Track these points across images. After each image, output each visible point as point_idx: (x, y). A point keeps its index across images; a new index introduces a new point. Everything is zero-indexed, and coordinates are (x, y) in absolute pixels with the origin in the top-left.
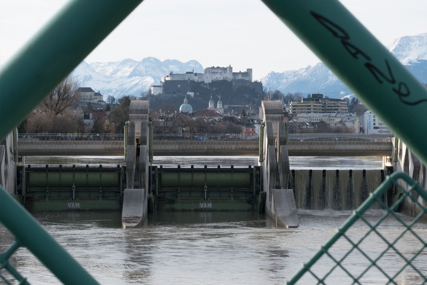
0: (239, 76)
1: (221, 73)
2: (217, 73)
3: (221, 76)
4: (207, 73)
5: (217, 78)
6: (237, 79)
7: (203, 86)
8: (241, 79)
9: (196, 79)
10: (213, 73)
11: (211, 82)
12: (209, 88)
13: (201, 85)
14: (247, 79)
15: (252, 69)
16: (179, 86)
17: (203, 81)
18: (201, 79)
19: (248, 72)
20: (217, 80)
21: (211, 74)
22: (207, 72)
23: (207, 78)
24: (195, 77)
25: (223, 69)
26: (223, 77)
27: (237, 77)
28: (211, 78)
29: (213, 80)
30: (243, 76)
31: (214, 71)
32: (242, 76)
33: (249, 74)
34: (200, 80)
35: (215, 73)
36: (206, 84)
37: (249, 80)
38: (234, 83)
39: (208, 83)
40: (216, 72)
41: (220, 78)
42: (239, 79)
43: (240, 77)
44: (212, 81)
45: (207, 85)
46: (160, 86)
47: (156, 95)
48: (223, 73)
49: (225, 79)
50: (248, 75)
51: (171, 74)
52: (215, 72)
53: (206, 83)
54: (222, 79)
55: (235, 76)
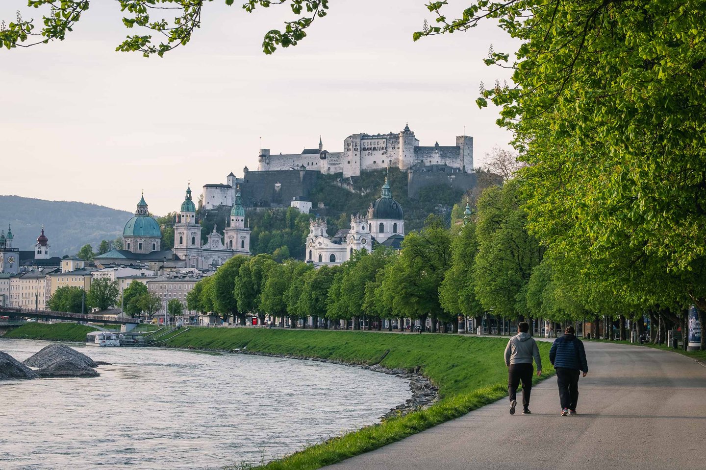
0: (434, 155)
1: (386, 148)
2: (375, 149)
3: (384, 157)
4: (348, 150)
5: (375, 162)
6: (428, 164)
7: (340, 184)
8: (437, 166)
9: (323, 166)
10: (364, 149)
11: (358, 173)
12: (354, 191)
13: (335, 183)
14: (456, 164)
15: (472, 138)
16: (278, 185)
17: (341, 171)
18: (337, 166)
19: (460, 145)
20: (374, 167)
21: (358, 153)
22: (351, 147)
23: (349, 162)
24: (322, 161)
25: (390, 138)
26: (389, 159)
27: (429, 159)
28: (358, 163)
29: (364, 168)
30: (446, 157)
31: (367, 143)
32: (442, 157)
33: (461, 151)
34: (332, 171)
35: (371, 149)
36: (348, 179)
37: (461, 168)
38: (410, 176)
39: (352, 177)
40: (373, 146)
41: (383, 161)
42: (432, 163)
43: (436, 159)
44: (362, 172)
45: (349, 184)
46: (228, 187)
47: (212, 210)
48: (390, 150)
49: (394, 166)
50: (459, 154)
51: (265, 156)
52: (369, 146)
53: (347, 176)
54: (386, 165)
55: (423, 157)
